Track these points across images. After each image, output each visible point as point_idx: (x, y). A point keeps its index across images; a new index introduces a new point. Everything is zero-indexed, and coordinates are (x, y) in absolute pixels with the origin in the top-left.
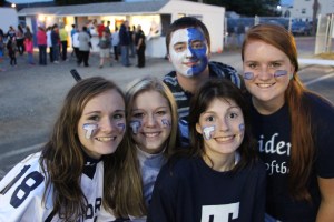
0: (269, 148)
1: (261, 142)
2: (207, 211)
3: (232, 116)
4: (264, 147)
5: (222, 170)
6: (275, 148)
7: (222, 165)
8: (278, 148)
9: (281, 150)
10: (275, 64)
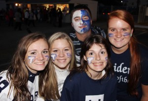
0: (119, 69)
1: (115, 67)
2: (88, 98)
3: (102, 53)
4: (116, 69)
5: (96, 79)
6: (122, 70)
7: (96, 77)
8: (123, 70)
9: (125, 71)
10: (124, 29)
